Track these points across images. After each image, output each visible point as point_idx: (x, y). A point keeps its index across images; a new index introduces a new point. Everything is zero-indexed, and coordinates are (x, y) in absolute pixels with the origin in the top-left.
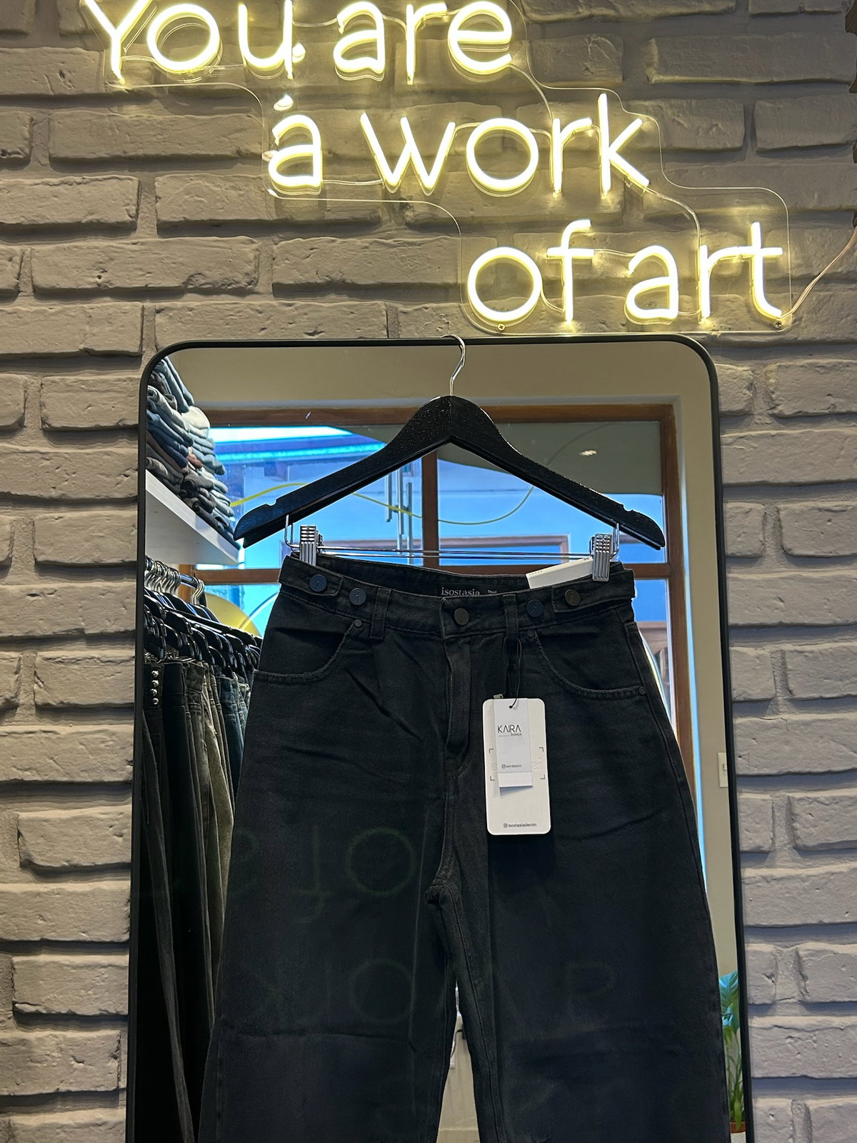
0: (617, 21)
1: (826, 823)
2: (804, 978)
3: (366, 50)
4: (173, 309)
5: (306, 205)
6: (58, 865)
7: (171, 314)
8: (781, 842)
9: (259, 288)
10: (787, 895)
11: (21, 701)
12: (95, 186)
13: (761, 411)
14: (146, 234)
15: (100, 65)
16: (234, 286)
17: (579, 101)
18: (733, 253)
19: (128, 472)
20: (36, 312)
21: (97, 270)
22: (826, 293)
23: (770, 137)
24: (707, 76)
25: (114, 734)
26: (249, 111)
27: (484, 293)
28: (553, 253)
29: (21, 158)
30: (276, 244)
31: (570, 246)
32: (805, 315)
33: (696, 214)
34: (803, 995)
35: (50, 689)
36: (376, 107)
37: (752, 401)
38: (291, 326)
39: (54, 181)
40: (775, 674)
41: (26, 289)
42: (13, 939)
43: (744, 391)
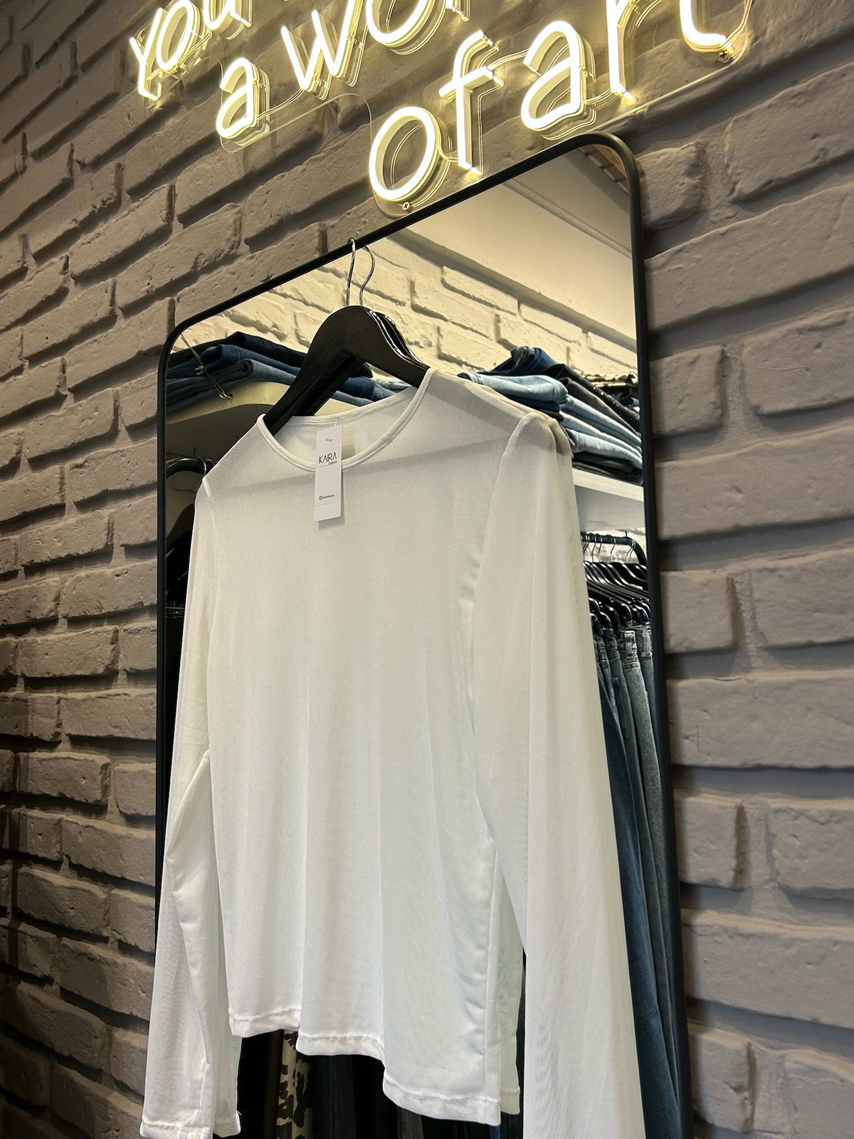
1: (822, 854)
2: (795, 1108)
4: (184, 295)
5: (264, 149)
7: (183, 300)
8: (759, 876)
9: (240, 250)
11: (119, 668)
12: (145, 204)
13: (718, 201)
16: (222, 256)
21: (147, 279)
28: (443, 91)
29: (114, 202)
31: (465, 73)
37: (699, 190)
38: (252, 278)
39: (126, 212)
40: (743, 608)
41: (119, 313)
42: (109, 872)
43: (681, 180)
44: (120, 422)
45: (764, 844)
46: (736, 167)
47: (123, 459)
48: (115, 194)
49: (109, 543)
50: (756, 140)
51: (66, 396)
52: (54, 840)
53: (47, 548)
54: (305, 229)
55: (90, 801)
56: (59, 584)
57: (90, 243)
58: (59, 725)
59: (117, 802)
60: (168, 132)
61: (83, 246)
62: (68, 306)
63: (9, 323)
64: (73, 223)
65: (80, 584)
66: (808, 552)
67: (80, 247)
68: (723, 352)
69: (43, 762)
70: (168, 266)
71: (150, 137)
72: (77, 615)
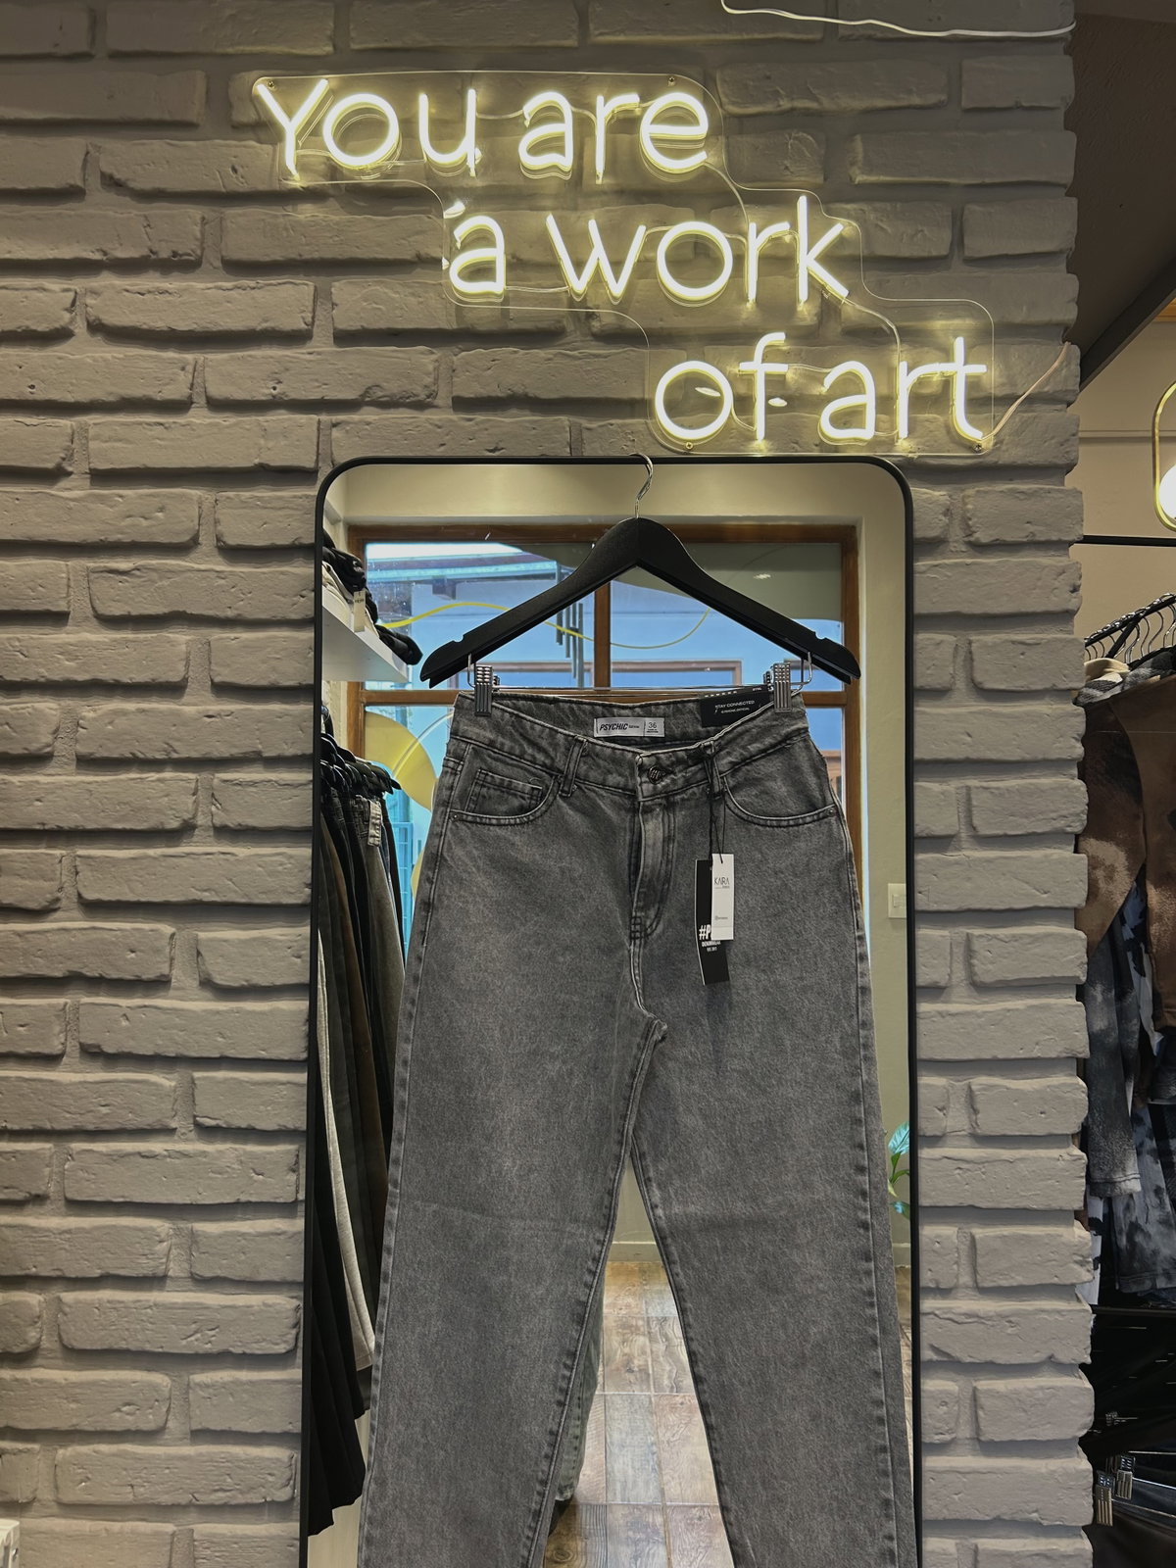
0: (819, 114)
1: (1005, 960)
2: (976, 1111)
3: (552, 144)
4: (347, 423)
5: (489, 314)
6: (236, 985)
7: (348, 428)
8: (958, 977)
9: (438, 401)
10: (962, 1030)
11: (199, 823)
12: (269, 291)
13: (956, 538)
14: (322, 343)
15: (274, 160)
16: (412, 399)
17: (777, 202)
18: (934, 369)
19: (304, 593)
20: (210, 424)
21: (272, 380)
22: (1030, 414)
23: (978, 244)
24: (913, 176)
25: (291, 857)
26: (430, 212)
27: (672, 409)
28: (745, 367)
29: (192, 261)
30: (456, 355)
31: (763, 361)
32: (1007, 438)
33: (897, 328)
34: (974, 1128)
35: (228, 811)
36: (563, 209)
37: (948, 527)
38: (470, 441)
39: (229, 285)
41: (201, 401)
43: (938, 517)
46: (976, 522)
47: (222, 582)
48: (199, 252)
49: (185, 676)
50: (991, 510)
51: (70, 474)
53: (39, 665)
55: (144, 977)
56: (58, 713)
57: (143, 294)
58: (62, 889)
59: (200, 975)
60: (316, 223)
61: (125, 293)
64: (97, 253)
65: (125, 718)
66: (1005, 779)
67: (118, 293)
69: (26, 936)
72: (115, 755)
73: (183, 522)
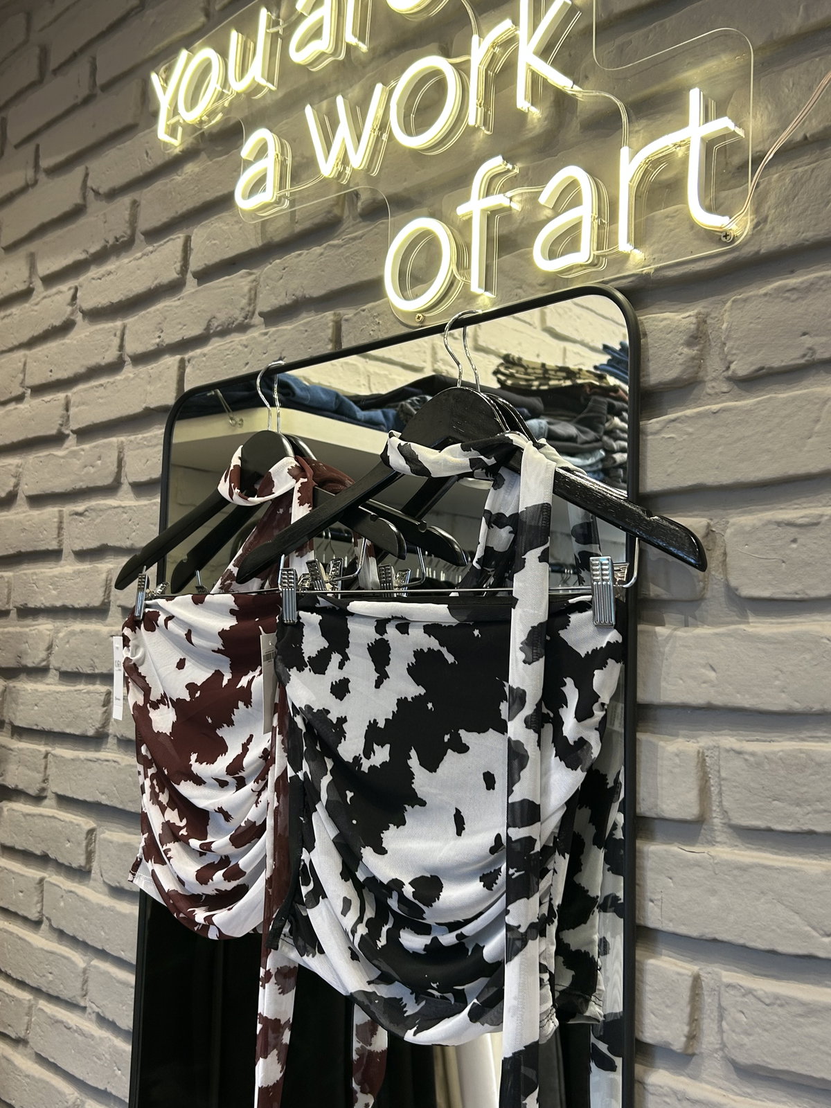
1: (765, 1034)
5: (282, 222)
7: (195, 362)
8: (710, 1044)
9: (254, 320)
11: (109, 733)
12: (158, 252)
13: (714, 374)
14: (191, 287)
16: (235, 323)
18: (663, 144)
21: (157, 331)
28: (462, 210)
29: (126, 241)
31: (483, 196)
37: (697, 361)
38: (264, 356)
39: (139, 255)
40: (711, 781)
41: (128, 359)
42: (89, 943)
43: (680, 349)
44: (123, 474)
45: (716, 1014)
46: (732, 348)
47: (125, 516)
48: (129, 232)
49: (106, 601)
50: (752, 325)
51: (68, 436)
52: (36, 899)
53: (42, 594)
54: (319, 316)
55: (75, 865)
56: (52, 633)
57: (100, 279)
58: (45, 780)
59: (101, 872)
60: (186, 180)
61: (93, 281)
62: (75, 342)
63: (10, 346)
64: (83, 254)
65: (74, 637)
66: (773, 739)
67: (90, 282)
68: (709, 525)
69: (28, 817)
70: (180, 323)
71: (168, 181)
72: (69, 670)
73: (108, 467)
